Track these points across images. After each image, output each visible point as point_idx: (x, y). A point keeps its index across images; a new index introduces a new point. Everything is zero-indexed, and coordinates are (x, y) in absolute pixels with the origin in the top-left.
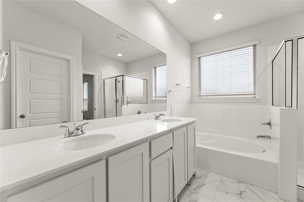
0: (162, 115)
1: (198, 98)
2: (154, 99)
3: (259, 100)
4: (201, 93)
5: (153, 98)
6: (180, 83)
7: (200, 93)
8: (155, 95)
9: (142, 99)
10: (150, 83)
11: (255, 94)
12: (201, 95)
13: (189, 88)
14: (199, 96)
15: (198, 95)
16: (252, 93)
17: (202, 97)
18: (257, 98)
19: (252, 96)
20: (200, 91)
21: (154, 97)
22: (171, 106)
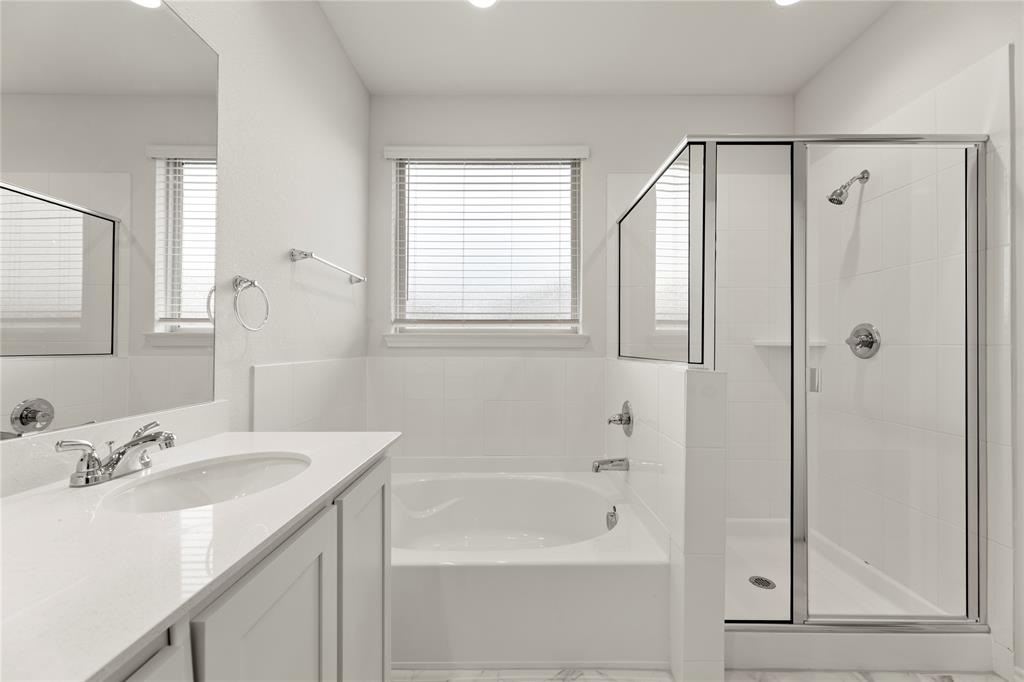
0: (153, 438)
1: (393, 332)
2: (160, 328)
3: (587, 339)
4: (407, 310)
5: (153, 327)
6: (308, 251)
7: (403, 309)
8: (173, 308)
9: (77, 326)
10: (133, 240)
11: (575, 321)
12: (408, 317)
13: (355, 285)
14: (397, 321)
15: (393, 318)
16: (568, 317)
17: (408, 327)
18: (581, 332)
19: (568, 327)
20: (403, 302)
21: (162, 320)
22: (252, 369)
